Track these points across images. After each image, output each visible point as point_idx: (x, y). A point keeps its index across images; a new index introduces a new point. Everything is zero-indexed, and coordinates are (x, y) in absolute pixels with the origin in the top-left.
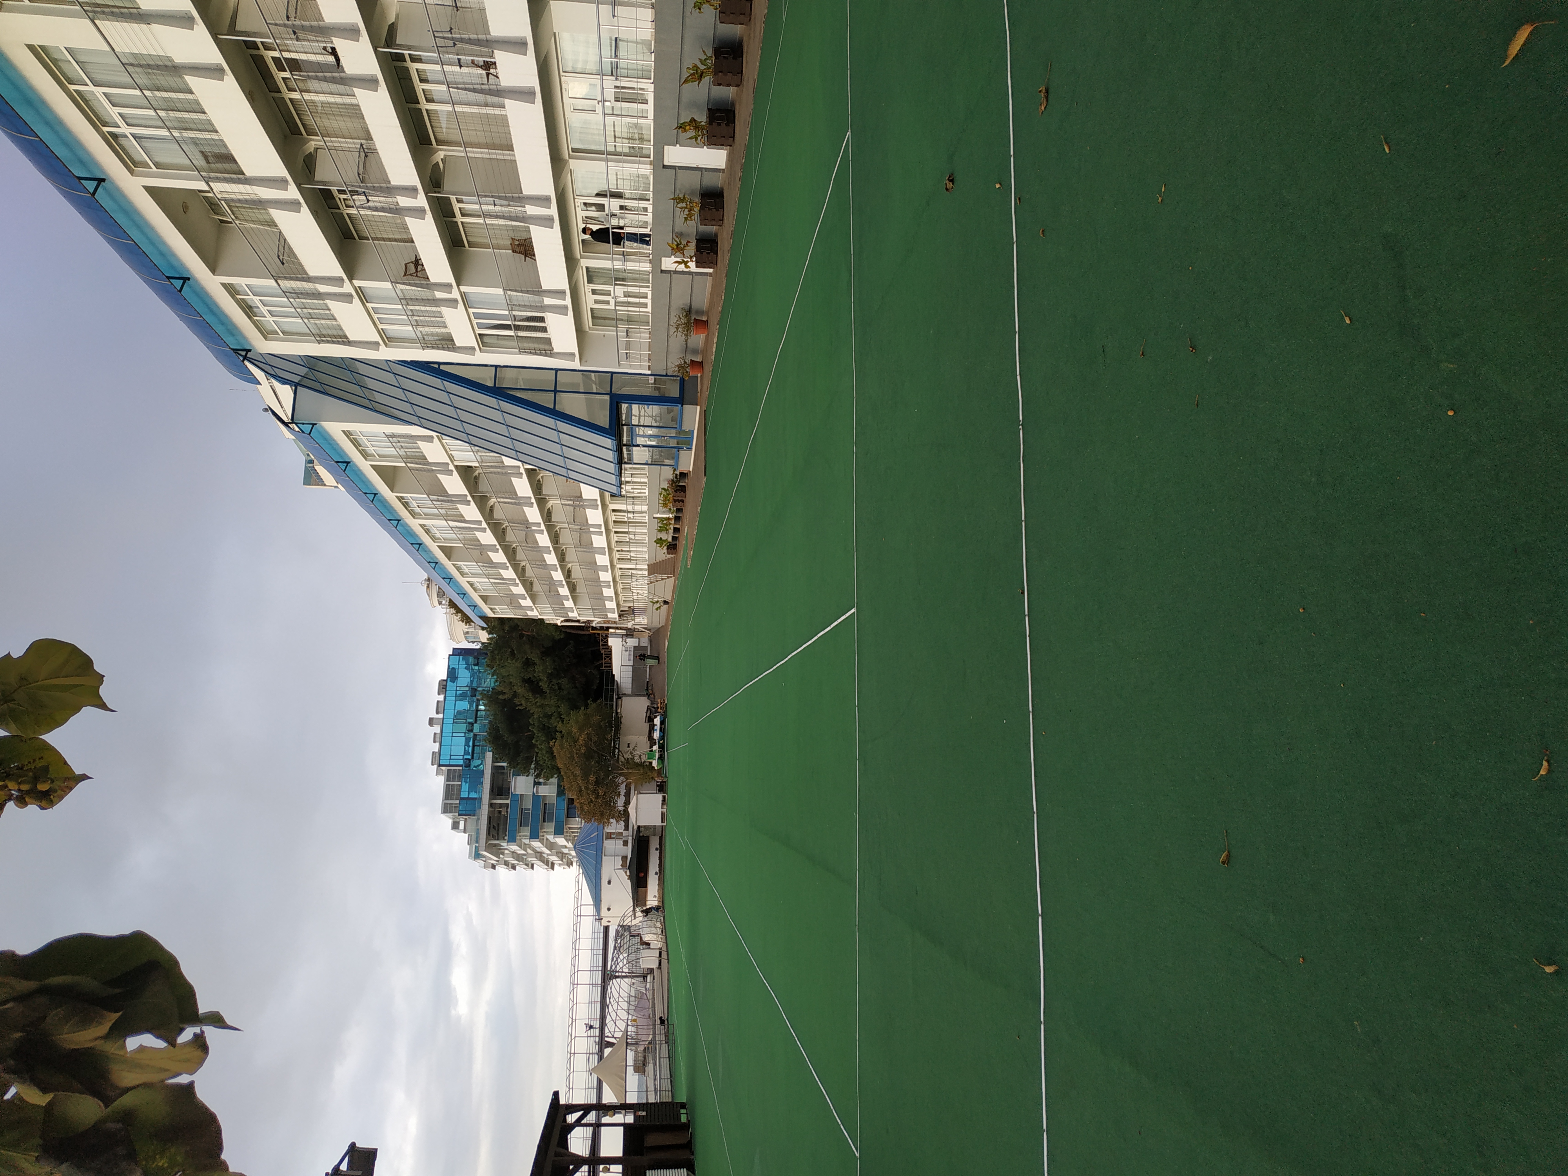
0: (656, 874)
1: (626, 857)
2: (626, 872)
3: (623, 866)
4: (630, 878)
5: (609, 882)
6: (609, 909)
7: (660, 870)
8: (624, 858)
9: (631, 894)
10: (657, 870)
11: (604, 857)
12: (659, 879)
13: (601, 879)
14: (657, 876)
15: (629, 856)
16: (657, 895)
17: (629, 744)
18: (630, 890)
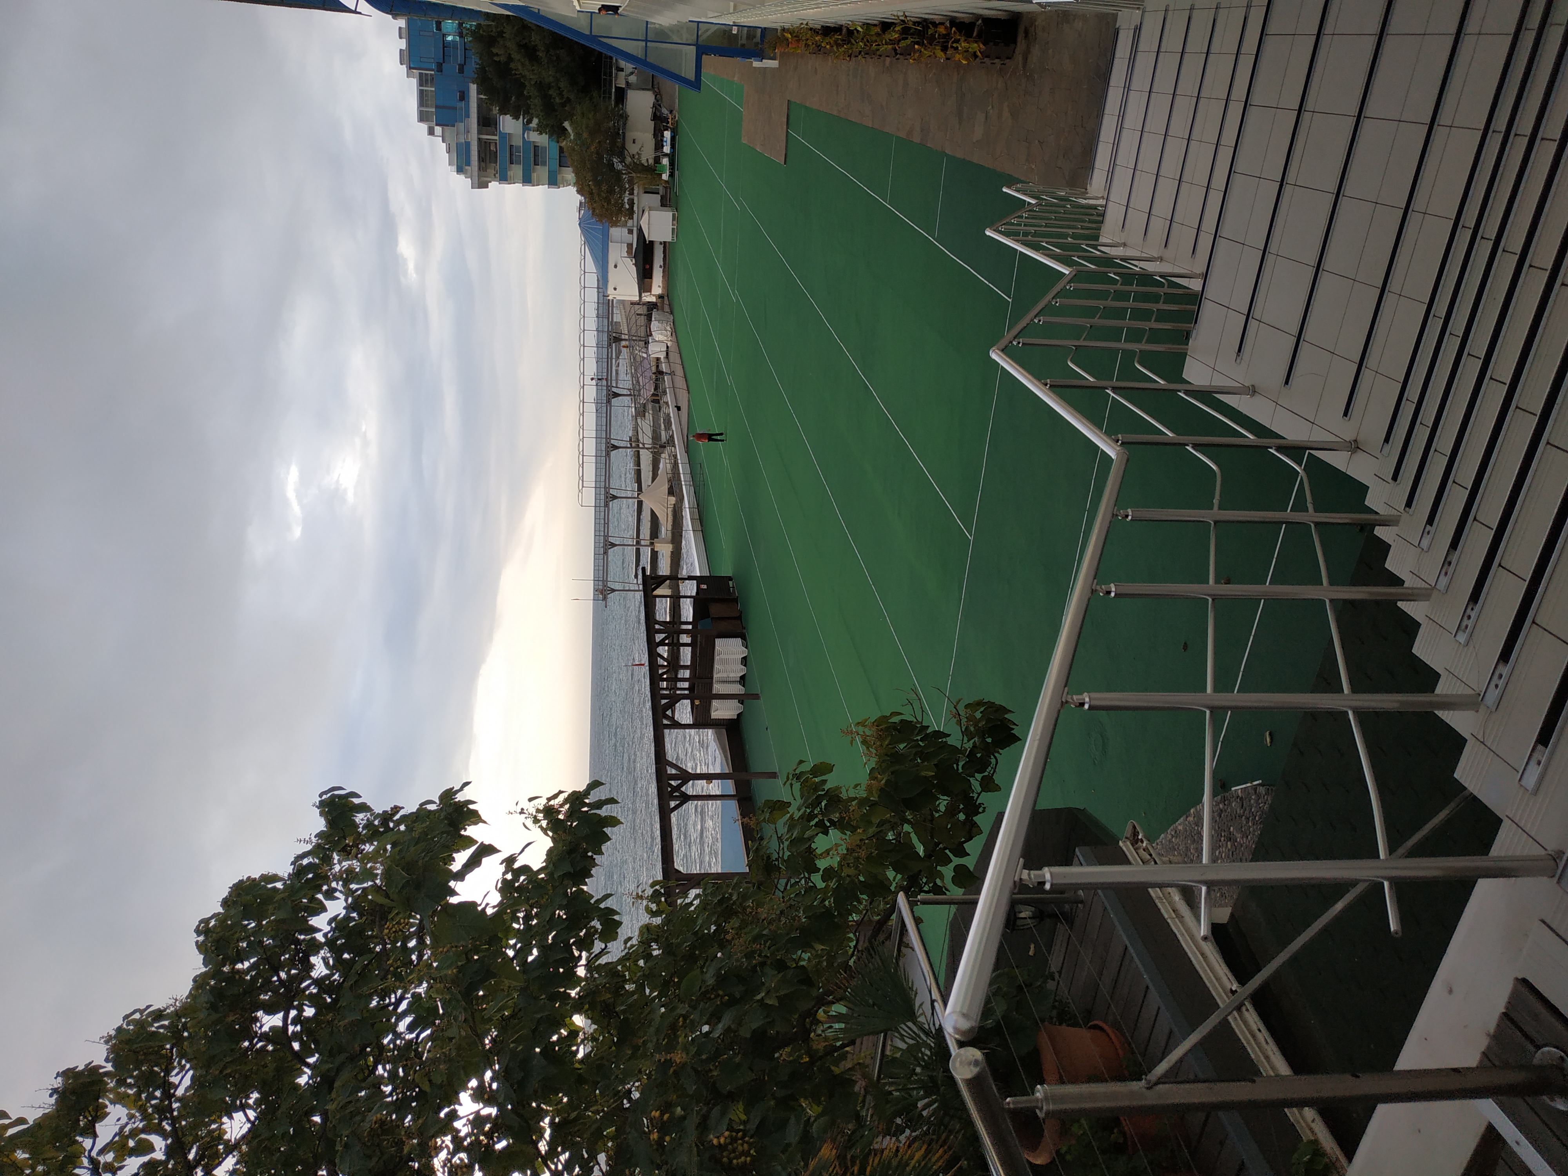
0: (661, 267)
1: (632, 244)
2: (632, 261)
3: (629, 251)
4: (636, 265)
5: (616, 266)
6: (615, 289)
7: (664, 264)
8: (630, 246)
9: (636, 280)
10: (662, 264)
11: (610, 243)
12: (664, 272)
13: (608, 263)
14: (661, 270)
15: (635, 246)
16: (661, 285)
17: (634, 140)
18: (635, 276)
